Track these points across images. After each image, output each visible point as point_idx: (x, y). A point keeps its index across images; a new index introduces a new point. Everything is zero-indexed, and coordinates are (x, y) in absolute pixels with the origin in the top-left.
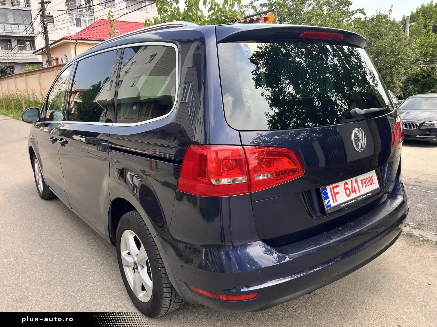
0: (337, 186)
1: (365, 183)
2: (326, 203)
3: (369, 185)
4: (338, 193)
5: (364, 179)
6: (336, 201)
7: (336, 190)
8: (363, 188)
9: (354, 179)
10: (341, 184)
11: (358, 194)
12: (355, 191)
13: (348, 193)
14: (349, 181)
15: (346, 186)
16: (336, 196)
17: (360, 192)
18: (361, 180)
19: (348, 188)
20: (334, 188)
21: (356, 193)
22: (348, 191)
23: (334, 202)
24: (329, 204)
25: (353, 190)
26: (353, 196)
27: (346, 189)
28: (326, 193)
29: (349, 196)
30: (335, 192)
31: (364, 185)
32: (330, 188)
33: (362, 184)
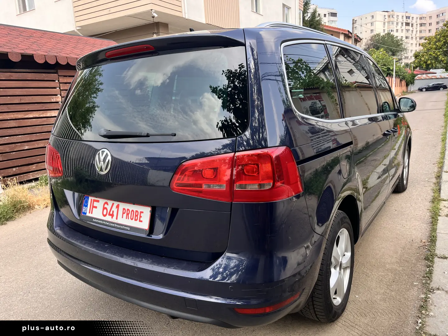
0: (98, 201)
1: (128, 214)
2: (84, 210)
3: (132, 219)
4: (96, 207)
5: (128, 210)
6: (92, 213)
7: (96, 204)
8: (122, 218)
9: (116, 203)
10: (102, 201)
11: (114, 220)
12: (112, 215)
13: (105, 213)
14: (110, 203)
15: (106, 206)
16: (94, 209)
17: (117, 219)
18: (124, 209)
19: (106, 209)
20: (95, 201)
21: (112, 218)
22: (105, 211)
23: (89, 213)
24: (86, 212)
25: (111, 213)
26: (108, 218)
27: (104, 208)
28: (87, 202)
29: (105, 216)
30: (95, 205)
31: (125, 215)
32: (91, 200)
33: (123, 213)
